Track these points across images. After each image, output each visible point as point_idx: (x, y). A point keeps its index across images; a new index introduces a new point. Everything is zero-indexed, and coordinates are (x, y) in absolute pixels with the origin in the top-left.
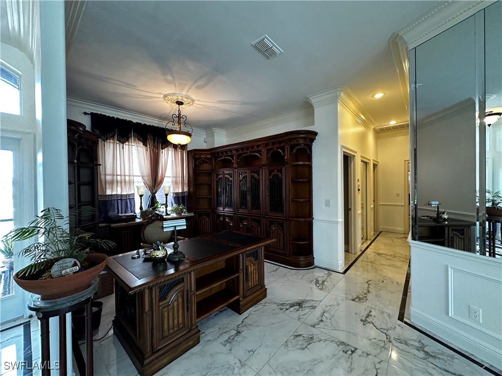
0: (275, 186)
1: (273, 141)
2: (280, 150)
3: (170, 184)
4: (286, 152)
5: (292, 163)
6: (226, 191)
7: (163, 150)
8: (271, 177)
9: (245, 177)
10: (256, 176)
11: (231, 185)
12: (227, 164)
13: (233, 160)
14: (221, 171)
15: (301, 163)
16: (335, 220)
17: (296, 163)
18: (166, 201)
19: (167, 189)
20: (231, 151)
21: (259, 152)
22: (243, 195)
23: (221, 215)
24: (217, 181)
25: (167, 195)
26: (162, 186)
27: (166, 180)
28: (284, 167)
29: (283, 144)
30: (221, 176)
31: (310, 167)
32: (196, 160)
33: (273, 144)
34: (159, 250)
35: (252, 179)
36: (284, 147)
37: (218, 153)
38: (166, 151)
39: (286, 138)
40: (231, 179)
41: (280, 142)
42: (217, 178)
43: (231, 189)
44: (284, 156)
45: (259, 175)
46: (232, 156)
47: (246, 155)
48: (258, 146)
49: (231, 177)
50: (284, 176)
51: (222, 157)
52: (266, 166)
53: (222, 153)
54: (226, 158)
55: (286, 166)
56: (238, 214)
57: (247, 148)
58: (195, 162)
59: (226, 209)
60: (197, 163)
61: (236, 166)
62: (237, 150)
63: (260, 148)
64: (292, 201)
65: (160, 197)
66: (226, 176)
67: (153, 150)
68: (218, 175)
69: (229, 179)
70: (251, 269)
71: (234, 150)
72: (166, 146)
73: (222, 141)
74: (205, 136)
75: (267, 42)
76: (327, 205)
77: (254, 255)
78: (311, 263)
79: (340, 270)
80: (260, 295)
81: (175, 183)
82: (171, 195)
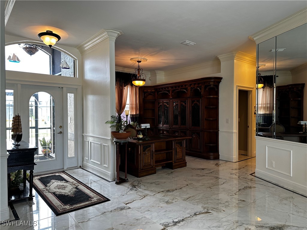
0: (195, 111)
1: (194, 83)
2: (198, 88)
4: (202, 89)
5: (205, 97)
6: (164, 114)
7: (125, 87)
8: (193, 105)
9: (177, 105)
10: (184, 104)
11: (168, 110)
12: (165, 96)
13: (169, 93)
14: (161, 101)
15: (212, 96)
16: (231, 131)
17: (208, 97)
18: (127, 120)
19: (127, 112)
20: (168, 88)
21: (186, 89)
22: (175, 117)
23: (161, 130)
24: (158, 107)
25: (127, 116)
26: (124, 110)
27: (126, 106)
28: (201, 99)
29: (200, 85)
30: (161, 104)
31: (217, 99)
32: (145, 93)
33: (195, 84)
34: (140, 135)
35: (181, 106)
36: (201, 86)
37: (159, 89)
38: (126, 88)
39: (202, 81)
40: (168, 106)
41: (199, 84)
42: (158, 105)
43: (167, 112)
44: (201, 92)
45: (185, 104)
46: (169, 91)
47: (178, 90)
48: (185, 85)
49: (168, 105)
50: (200, 105)
51: (162, 91)
52: (190, 98)
53: (162, 88)
54: (164, 92)
55: (202, 98)
56: (172, 129)
57: (179, 87)
58: (144, 95)
59: (164, 126)
60: (145, 95)
61: (172, 97)
62: (172, 87)
63: (187, 87)
64: (205, 120)
65: (123, 117)
66: (165, 104)
67: (120, 87)
68: (159, 103)
69: (167, 106)
70: (178, 150)
71: (170, 87)
72: (127, 85)
73: (162, 79)
74: (150, 76)
75: (187, 42)
76: (227, 122)
77: (181, 144)
78: (217, 157)
79: (234, 161)
80: (183, 164)
81: (132, 108)
82: (129, 116)
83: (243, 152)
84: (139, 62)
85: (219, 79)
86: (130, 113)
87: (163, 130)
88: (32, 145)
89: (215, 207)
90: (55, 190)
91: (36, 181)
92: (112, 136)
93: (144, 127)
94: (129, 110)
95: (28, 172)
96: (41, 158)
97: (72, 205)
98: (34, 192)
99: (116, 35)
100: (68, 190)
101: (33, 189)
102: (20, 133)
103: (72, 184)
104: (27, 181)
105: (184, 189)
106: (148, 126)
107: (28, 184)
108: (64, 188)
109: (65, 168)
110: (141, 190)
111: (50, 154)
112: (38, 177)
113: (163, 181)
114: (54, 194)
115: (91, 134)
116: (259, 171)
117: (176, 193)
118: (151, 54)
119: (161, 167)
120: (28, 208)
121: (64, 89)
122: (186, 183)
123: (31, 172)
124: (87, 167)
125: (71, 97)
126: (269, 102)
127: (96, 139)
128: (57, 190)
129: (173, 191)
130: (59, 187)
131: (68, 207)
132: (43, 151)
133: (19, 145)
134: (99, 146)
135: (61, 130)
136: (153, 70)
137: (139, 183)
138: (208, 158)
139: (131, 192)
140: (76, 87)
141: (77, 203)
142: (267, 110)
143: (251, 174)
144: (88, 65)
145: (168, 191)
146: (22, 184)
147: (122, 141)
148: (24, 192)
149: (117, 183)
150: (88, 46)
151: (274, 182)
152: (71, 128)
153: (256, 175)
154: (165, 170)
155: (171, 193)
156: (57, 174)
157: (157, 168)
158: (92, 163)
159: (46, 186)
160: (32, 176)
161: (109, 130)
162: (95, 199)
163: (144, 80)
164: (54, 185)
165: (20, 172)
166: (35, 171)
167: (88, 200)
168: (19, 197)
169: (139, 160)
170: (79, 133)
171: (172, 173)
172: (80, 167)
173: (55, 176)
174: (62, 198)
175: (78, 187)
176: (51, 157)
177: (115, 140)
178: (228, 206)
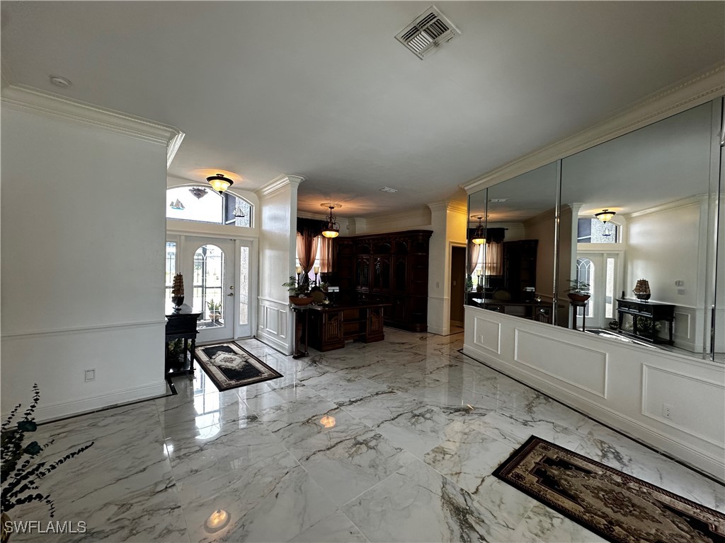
1: (400, 236)
2: (404, 243)
3: (318, 266)
4: (409, 244)
5: (412, 254)
8: (398, 263)
11: (368, 268)
13: (370, 247)
14: (360, 256)
15: (420, 254)
16: (441, 297)
17: (415, 254)
18: (316, 279)
19: (317, 270)
21: (390, 243)
22: (376, 278)
24: (356, 264)
25: (316, 274)
26: (313, 267)
27: (316, 261)
28: (407, 257)
29: (407, 239)
30: (360, 260)
34: (326, 300)
36: (407, 241)
38: (316, 239)
39: (409, 235)
42: (357, 262)
43: (368, 271)
44: (407, 247)
45: (389, 261)
46: (369, 245)
47: (380, 244)
49: (368, 261)
50: (406, 263)
51: (362, 244)
52: (394, 254)
53: (362, 241)
54: (364, 245)
55: (409, 255)
57: (382, 239)
59: (363, 288)
61: (373, 253)
62: (374, 239)
63: (391, 240)
64: (412, 282)
65: (311, 275)
66: (365, 260)
67: (308, 238)
68: (357, 259)
69: (367, 263)
70: (374, 319)
71: (371, 239)
72: (317, 235)
73: (362, 228)
74: (348, 224)
75: (387, 189)
76: (438, 287)
77: (377, 312)
78: (424, 329)
79: (444, 334)
80: (379, 337)
81: (323, 265)
82: (319, 274)
83: (458, 323)
84: (332, 208)
85: (429, 233)
86: (320, 271)
87: (362, 294)
88: (196, 310)
89: (402, 387)
90: (220, 363)
91: (200, 352)
92: (290, 302)
93: (332, 291)
94: (318, 267)
95: (190, 341)
96: (208, 325)
97: (238, 380)
98: (196, 364)
99: (299, 180)
100: (237, 363)
101: (195, 360)
102: (182, 296)
103: (242, 357)
104: (188, 352)
105: (373, 366)
106: (337, 289)
107: (189, 356)
108: (232, 361)
109: (236, 338)
110: (322, 367)
111: (220, 320)
112: (203, 348)
113: (352, 356)
114: (219, 367)
115: (267, 298)
116: (468, 347)
117: (362, 371)
118: (345, 200)
119: (352, 341)
120: (188, 382)
121: (237, 242)
122: (377, 359)
123: (193, 342)
124: (261, 337)
125: (245, 252)
126: (495, 261)
127: (272, 304)
128: (223, 363)
129: (359, 368)
130: (226, 360)
131: (233, 382)
132: (210, 316)
133: (180, 309)
134: (276, 312)
135: (231, 291)
136: (351, 217)
137: (321, 358)
138: (413, 330)
139: (309, 368)
140: (252, 239)
141: (244, 379)
142: (494, 271)
143: (458, 351)
144: (267, 212)
145: (354, 368)
146: (182, 355)
147: (302, 308)
148: (184, 364)
149: (295, 358)
150: (267, 191)
151: (482, 360)
152: (245, 289)
153: (464, 351)
154: (357, 344)
155: (357, 371)
156: (225, 345)
157: (346, 342)
158: (268, 332)
159: (211, 358)
160: (194, 347)
161: (288, 294)
162: (266, 375)
163: (337, 231)
164: (220, 357)
165: (181, 341)
166: (198, 340)
167: (258, 376)
168: (179, 370)
169: (324, 330)
170: (254, 296)
171: (364, 347)
172: (254, 337)
173: (222, 346)
174: (228, 372)
175: (249, 360)
176: (220, 324)
177: (293, 306)
178: (417, 386)
